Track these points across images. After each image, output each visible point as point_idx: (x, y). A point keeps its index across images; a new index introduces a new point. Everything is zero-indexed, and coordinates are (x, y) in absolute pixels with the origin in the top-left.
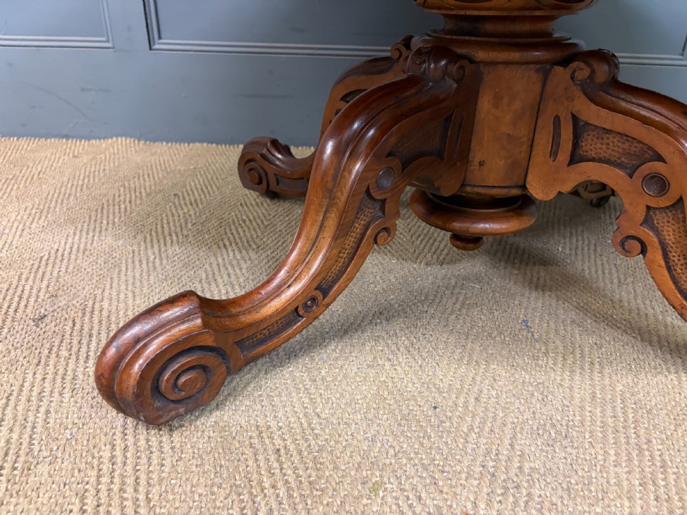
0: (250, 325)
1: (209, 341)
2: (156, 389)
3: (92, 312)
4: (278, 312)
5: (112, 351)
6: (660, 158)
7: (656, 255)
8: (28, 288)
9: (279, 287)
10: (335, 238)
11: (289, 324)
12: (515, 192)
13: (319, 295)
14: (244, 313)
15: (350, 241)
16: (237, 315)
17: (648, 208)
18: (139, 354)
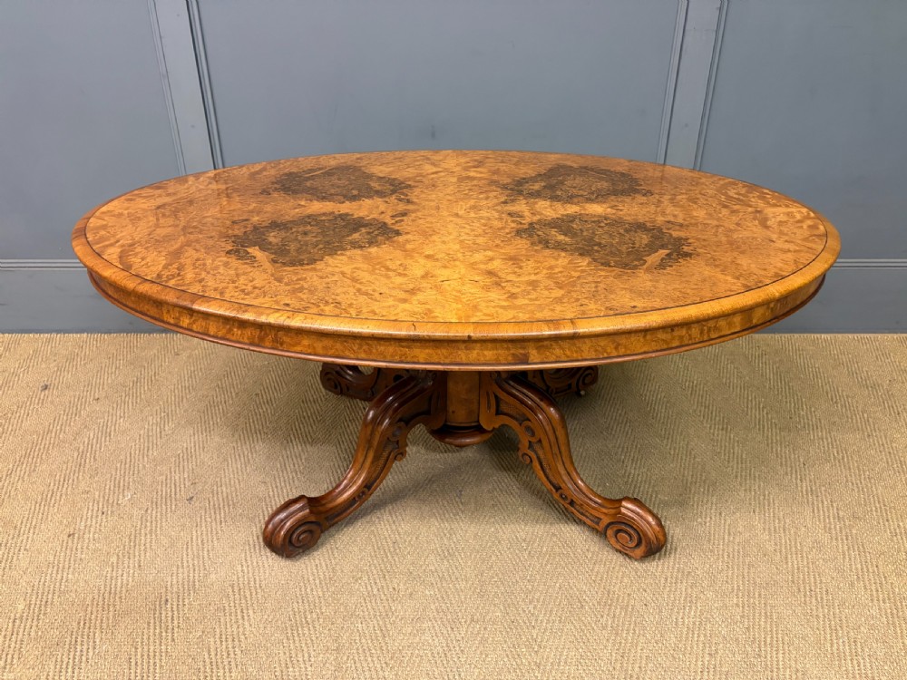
0: (331, 509)
1: (313, 519)
2: (290, 542)
3: (217, 494)
4: (345, 501)
5: (270, 526)
6: (528, 419)
7: (536, 464)
8: (177, 478)
9: (345, 487)
10: (372, 463)
11: (351, 506)
12: (473, 424)
13: (366, 490)
14: (327, 503)
15: (382, 461)
16: (324, 505)
17: (530, 442)
18: (283, 526)
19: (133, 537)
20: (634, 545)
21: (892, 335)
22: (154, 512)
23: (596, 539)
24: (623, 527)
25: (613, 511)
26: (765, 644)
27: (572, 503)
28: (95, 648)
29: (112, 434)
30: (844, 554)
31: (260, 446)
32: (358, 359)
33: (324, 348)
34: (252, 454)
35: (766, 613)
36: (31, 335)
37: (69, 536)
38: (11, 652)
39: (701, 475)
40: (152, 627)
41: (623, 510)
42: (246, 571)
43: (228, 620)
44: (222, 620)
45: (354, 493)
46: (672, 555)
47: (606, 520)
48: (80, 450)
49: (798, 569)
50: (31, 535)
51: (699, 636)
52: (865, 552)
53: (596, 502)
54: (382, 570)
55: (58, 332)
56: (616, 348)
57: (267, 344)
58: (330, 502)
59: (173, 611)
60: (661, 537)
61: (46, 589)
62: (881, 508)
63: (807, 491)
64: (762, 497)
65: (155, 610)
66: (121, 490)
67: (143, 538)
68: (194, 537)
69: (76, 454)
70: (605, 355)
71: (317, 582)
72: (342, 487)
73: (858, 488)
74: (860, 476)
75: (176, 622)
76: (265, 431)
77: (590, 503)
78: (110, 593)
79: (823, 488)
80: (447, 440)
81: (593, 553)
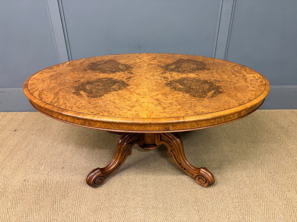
0: (108, 172)
1: (102, 175)
2: (95, 182)
3: (71, 166)
4: (112, 169)
5: (88, 178)
6: (170, 143)
7: (173, 156)
8: (58, 161)
9: (112, 165)
10: (121, 157)
11: (114, 170)
12: (153, 143)
13: (119, 165)
14: (107, 170)
15: (124, 156)
16: (105, 170)
17: (171, 150)
18: (92, 178)
19: (44, 181)
20: (204, 182)
21: (289, 110)
22: (51, 172)
23: (192, 180)
24: (201, 177)
25: (197, 172)
26: (246, 215)
27: (185, 169)
28: (33, 218)
29: (37, 146)
30: (271, 185)
31: (85, 150)
32: (115, 130)
33: (104, 126)
34: (82, 152)
35: (246, 204)
36: (10, 113)
37: (24, 181)
38: (7, 219)
39: (226, 158)
40: (51, 211)
41: (201, 172)
42: (81, 192)
43: (75, 208)
44: (73, 208)
45: (115, 166)
46: (217, 185)
47: (195, 175)
48: (27, 151)
49: (257, 190)
50: (12, 180)
51: (225, 212)
52: (278, 184)
53: (192, 169)
54: (124, 191)
55: (19, 111)
56: (197, 125)
57: (86, 125)
58: (107, 169)
59: (58, 205)
60: (213, 180)
61: (18, 198)
62: (284, 169)
63: (260, 163)
64: (246, 166)
65: (52, 205)
66: (40, 165)
67: (48, 181)
68: (64, 181)
69: (26, 153)
70: (194, 127)
71: (104, 195)
72: (111, 164)
73: (277, 162)
74: (277, 158)
75: (59, 209)
76: (86, 144)
77: (191, 169)
78: (38, 200)
79: (265, 163)
80: (145, 148)
81: (191, 185)
